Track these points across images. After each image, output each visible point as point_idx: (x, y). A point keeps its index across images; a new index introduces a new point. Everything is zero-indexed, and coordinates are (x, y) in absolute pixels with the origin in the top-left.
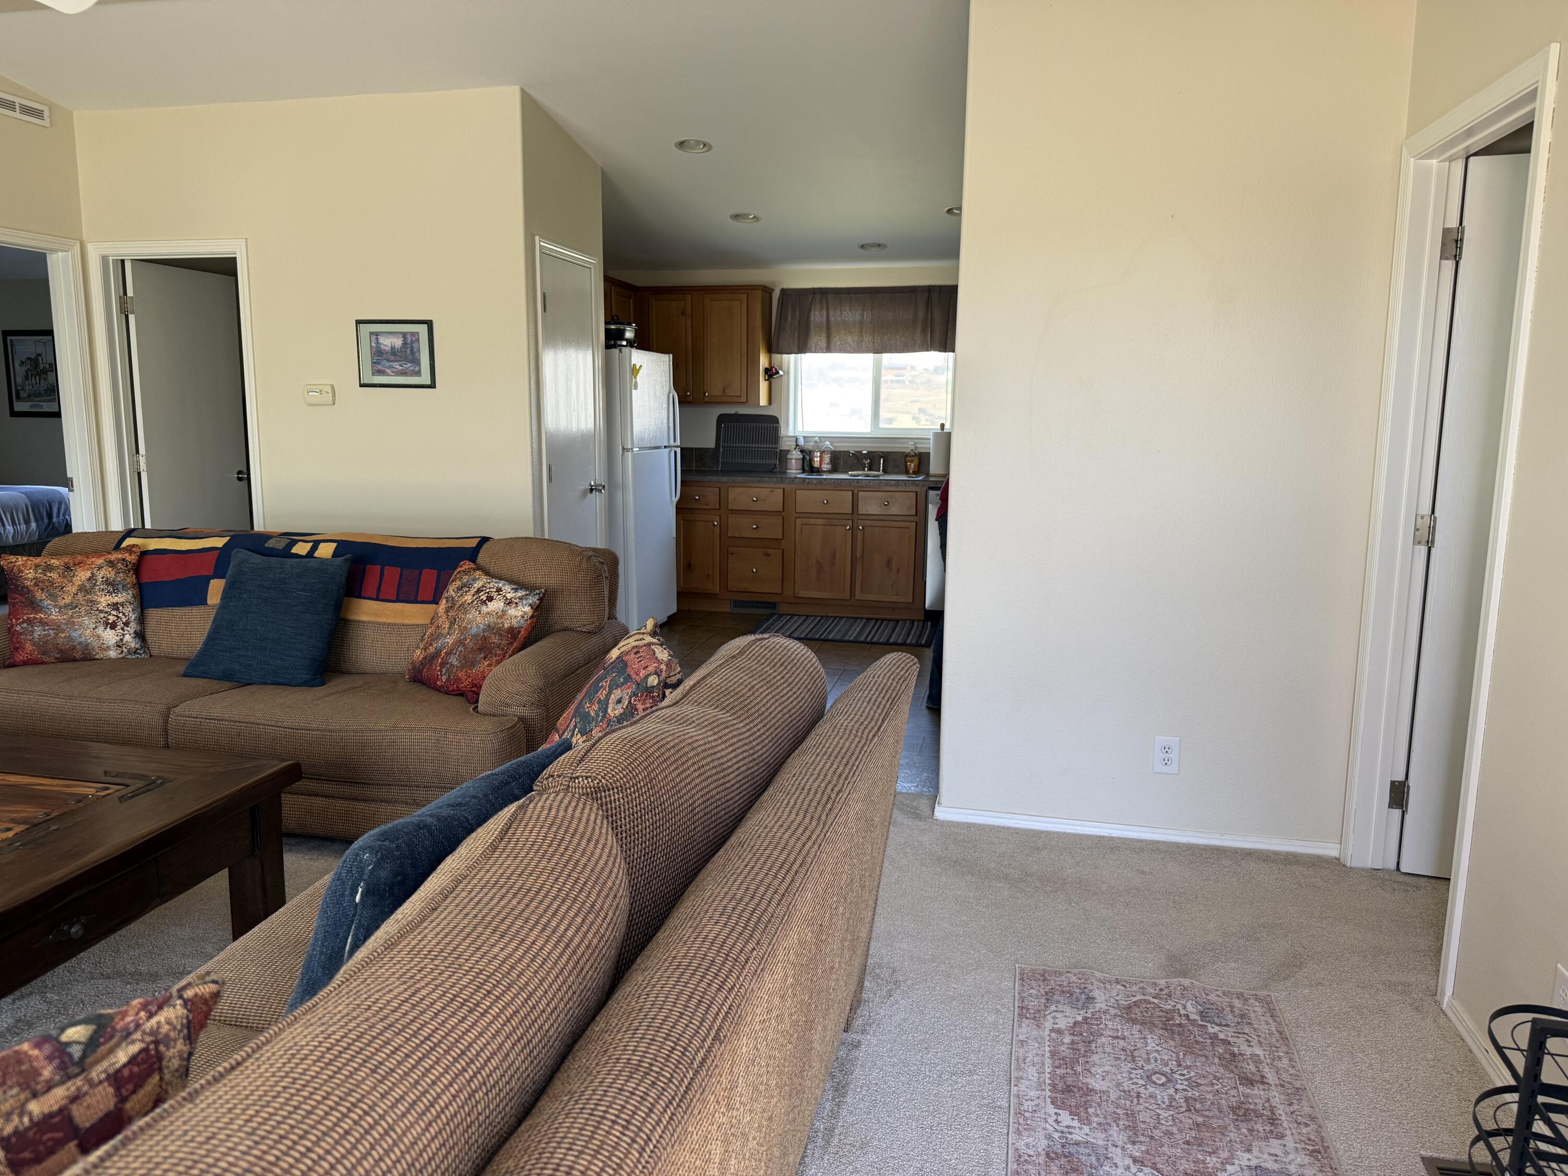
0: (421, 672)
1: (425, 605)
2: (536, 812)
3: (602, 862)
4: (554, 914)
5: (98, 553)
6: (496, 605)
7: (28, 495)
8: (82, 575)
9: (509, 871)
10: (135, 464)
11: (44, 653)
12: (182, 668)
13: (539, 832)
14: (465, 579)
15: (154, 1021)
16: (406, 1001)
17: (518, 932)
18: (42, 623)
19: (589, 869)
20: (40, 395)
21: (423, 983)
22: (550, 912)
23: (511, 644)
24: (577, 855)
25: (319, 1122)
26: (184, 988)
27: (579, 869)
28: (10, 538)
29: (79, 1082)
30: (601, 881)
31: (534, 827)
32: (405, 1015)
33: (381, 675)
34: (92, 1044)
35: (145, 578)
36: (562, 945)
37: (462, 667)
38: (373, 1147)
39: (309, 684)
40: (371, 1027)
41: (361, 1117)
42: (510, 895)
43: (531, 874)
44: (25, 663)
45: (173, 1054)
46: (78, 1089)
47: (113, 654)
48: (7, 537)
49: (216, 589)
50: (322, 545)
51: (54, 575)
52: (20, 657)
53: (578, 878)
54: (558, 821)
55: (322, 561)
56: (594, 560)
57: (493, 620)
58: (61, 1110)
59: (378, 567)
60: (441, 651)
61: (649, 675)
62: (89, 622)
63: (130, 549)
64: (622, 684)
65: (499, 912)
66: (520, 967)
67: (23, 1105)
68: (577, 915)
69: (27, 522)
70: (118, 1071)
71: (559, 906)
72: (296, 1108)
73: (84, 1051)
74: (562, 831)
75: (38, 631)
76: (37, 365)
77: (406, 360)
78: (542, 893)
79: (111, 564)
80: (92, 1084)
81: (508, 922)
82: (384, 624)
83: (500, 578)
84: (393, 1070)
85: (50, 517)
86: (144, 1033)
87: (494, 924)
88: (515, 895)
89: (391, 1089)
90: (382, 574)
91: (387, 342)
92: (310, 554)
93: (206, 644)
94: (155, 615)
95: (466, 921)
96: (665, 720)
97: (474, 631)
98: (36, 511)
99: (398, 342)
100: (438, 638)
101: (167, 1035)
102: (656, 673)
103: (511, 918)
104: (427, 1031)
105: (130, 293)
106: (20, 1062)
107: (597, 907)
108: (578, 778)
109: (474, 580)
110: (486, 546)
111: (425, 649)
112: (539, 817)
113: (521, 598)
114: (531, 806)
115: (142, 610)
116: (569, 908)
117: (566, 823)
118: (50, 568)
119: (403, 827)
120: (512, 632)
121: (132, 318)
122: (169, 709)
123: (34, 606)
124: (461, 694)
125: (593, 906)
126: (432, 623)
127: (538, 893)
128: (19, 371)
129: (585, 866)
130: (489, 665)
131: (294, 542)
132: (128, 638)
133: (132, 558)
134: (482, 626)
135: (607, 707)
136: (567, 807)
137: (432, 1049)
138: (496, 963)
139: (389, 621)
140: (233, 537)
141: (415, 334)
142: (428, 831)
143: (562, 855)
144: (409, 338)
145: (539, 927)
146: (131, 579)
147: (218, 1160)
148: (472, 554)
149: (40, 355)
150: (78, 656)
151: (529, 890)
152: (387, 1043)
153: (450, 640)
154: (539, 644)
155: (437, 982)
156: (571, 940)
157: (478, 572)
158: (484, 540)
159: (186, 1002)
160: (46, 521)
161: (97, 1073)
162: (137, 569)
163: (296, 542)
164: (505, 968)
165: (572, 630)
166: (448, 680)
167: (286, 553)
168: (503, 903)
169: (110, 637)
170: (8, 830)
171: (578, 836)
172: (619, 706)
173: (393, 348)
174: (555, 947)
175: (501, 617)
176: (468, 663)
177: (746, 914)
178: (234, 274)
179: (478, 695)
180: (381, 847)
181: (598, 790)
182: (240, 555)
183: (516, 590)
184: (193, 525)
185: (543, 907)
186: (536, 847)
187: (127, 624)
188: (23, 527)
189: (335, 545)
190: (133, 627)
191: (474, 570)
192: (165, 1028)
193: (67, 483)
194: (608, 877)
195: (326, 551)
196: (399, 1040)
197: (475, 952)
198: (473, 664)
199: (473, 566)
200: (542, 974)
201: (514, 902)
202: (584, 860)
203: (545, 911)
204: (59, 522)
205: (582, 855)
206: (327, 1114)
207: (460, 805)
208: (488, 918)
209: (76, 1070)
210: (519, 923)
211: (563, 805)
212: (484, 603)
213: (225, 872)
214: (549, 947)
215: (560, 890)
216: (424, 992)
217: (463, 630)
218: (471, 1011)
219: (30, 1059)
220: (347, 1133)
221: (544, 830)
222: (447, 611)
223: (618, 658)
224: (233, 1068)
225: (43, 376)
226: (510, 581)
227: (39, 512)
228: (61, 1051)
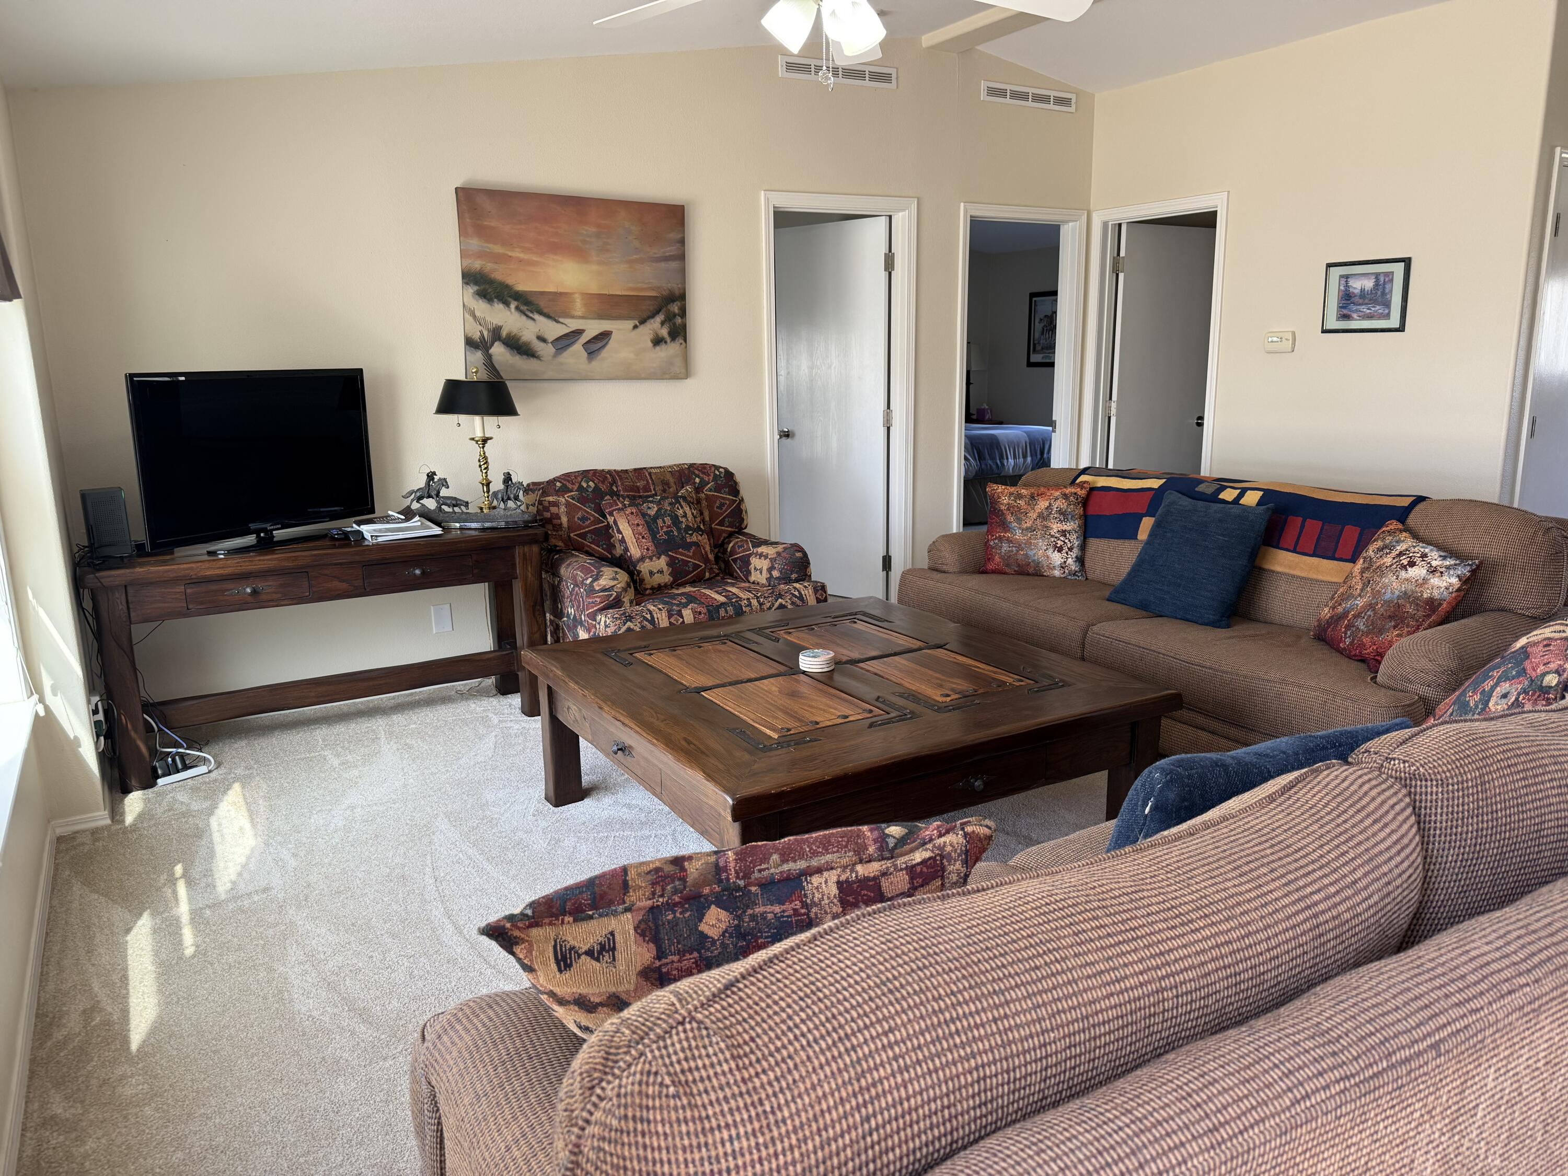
0: (1325, 630)
1: (1341, 563)
2: (1328, 779)
3: (1382, 846)
4: (1305, 876)
5: (1057, 487)
6: (1418, 572)
7: (1028, 434)
8: (1042, 504)
9: (1277, 824)
10: (1107, 409)
11: (1008, 565)
12: (1107, 593)
13: (1323, 798)
14: (1389, 539)
15: (942, 840)
16: (1127, 894)
17: (1259, 877)
18: (1009, 541)
19: (1362, 848)
20: (1050, 348)
21: (1149, 887)
22: (1301, 872)
23: (1429, 616)
24: (1355, 831)
25: (1018, 951)
26: (965, 823)
27: (1351, 844)
29: (889, 863)
30: (1375, 863)
31: (1319, 792)
32: (1120, 904)
33: (1286, 628)
34: (902, 841)
35: (1092, 510)
36: (1303, 905)
37: (1367, 634)
38: (1055, 988)
39: (1215, 624)
40: (1087, 902)
41: (1052, 962)
42: (1268, 845)
43: (1297, 833)
44: (994, 572)
45: (955, 868)
46: (888, 868)
47: (1057, 573)
49: (1147, 523)
50: (1249, 492)
51: (1021, 503)
52: (990, 566)
53: (1347, 852)
54: (1347, 794)
55: (1246, 508)
56: (1555, 533)
57: (1411, 587)
58: (875, 878)
59: (1300, 519)
60: (1348, 612)
61: (1548, 673)
62: (1042, 544)
63: (1081, 485)
64: (1513, 678)
65: (1249, 855)
66: (1247, 907)
67: (854, 865)
68: (1331, 884)
69: (1025, 457)
70: (914, 866)
71: (1314, 871)
72: (1006, 934)
73: (896, 845)
74: (1347, 804)
75: (1005, 547)
76: (1051, 322)
77: (1375, 302)
78: (1301, 853)
79: (1065, 496)
80: (897, 869)
81: (1252, 866)
82: (1298, 577)
83: (1429, 543)
84: (1092, 940)
85: (1041, 453)
86: (934, 846)
87: (1239, 863)
88: (1272, 846)
89: (1085, 953)
90: (1303, 526)
91: (1357, 285)
92: (1236, 501)
93: (1129, 574)
94: (1095, 544)
95: (1213, 852)
96: (1531, 725)
97: (1388, 596)
98: (1032, 448)
99: (1369, 284)
100: (1347, 599)
101: (949, 854)
102: (1557, 672)
103: (1258, 863)
104: (1134, 923)
105: (1122, 254)
106: (858, 836)
107: (1360, 885)
108: (1394, 759)
109: (1398, 542)
110: (1421, 506)
111: (1334, 608)
112: (1328, 784)
113: (1448, 568)
114: (1326, 773)
115: (1085, 538)
116: (1326, 876)
117: (1356, 798)
118: (1020, 496)
119: (1201, 760)
120: (1432, 604)
121: (1121, 276)
122: (1088, 626)
123: (1005, 526)
124: (1363, 661)
125: (1355, 882)
126: (1345, 582)
127: (1296, 851)
128: (1038, 327)
129: (1360, 843)
130: (1398, 635)
131: (1223, 488)
132: (1070, 561)
133: (1082, 493)
134: (1397, 593)
135: (1489, 700)
136: (1364, 783)
137: (1134, 939)
138: (1223, 895)
139: (1303, 575)
140: (1169, 481)
141: (1390, 275)
142: (1225, 771)
143: (1338, 825)
144: (1382, 279)
145: (1284, 881)
146: (1079, 511)
147: (940, 943)
148: (1401, 514)
150: (1031, 571)
151: (1288, 847)
152: (1096, 918)
153: (1360, 602)
154: (1463, 621)
155: (1161, 891)
156: (1316, 904)
157: (1404, 534)
158: (1420, 499)
159: (966, 835)
161: (901, 862)
162: (1085, 502)
163: (1225, 488)
164: (1230, 902)
165: (1510, 611)
166: (1352, 643)
167: (1213, 498)
168: (1256, 849)
169: (1057, 558)
170: (948, 696)
171: (1363, 814)
172: (1504, 701)
173: (1362, 290)
174: (1294, 903)
175: (1421, 585)
176: (1376, 629)
177: (1533, 948)
178: (1214, 226)
179: (1380, 663)
180: (1171, 772)
181: (1413, 776)
182: (1171, 496)
183: (1444, 558)
184: (1140, 467)
185: (1296, 865)
186: (1313, 811)
187: (1071, 549)
188: (1022, 460)
189: (1261, 493)
190: (1075, 553)
191: (1401, 531)
192: (949, 848)
193: (1052, 424)
194: (1385, 862)
195: (1251, 499)
196: (1107, 921)
197: (1207, 879)
198: (1381, 631)
199: (1400, 526)
200: (1269, 920)
201: (1268, 851)
202: (1361, 838)
203: (1296, 870)
204: (1044, 457)
205: (1361, 833)
206: (1026, 948)
207: (1267, 755)
208: (1235, 857)
209: (887, 854)
210: (1264, 870)
211: (1360, 781)
212: (1404, 567)
213: (1105, 773)
214: (1286, 901)
215: (1322, 856)
216: (1145, 894)
217: (1376, 594)
218: (1183, 924)
219: (865, 837)
220: (1037, 968)
221: (1328, 798)
222: (1362, 572)
223: (1522, 647)
224: (978, 891)
226: (1439, 547)
227: (1034, 448)
228: (882, 839)
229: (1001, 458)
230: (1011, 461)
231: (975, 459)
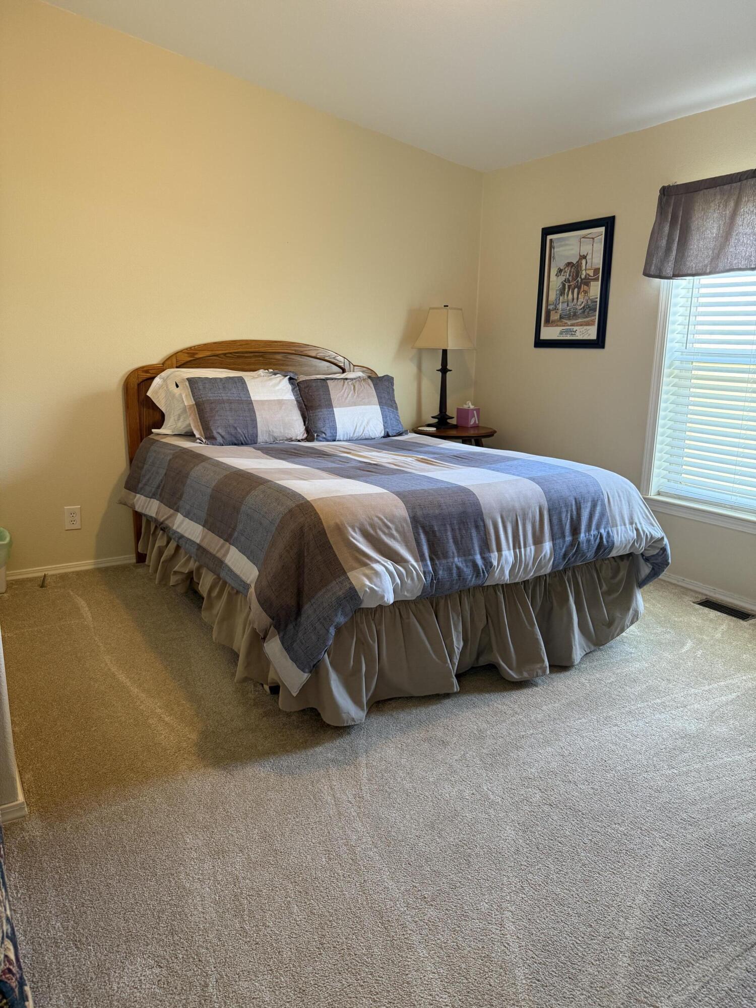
20: (575, 315)
28: (507, 573)
48: (502, 570)
69: (538, 541)
76: (578, 274)
85: (575, 531)
98: (555, 521)
128: (555, 282)
149: (584, 257)
160: (568, 539)
188: (531, 549)
204: (588, 541)
225: (584, 287)
227: (560, 520)
229: (485, 547)
230: (508, 555)
231: (421, 558)
